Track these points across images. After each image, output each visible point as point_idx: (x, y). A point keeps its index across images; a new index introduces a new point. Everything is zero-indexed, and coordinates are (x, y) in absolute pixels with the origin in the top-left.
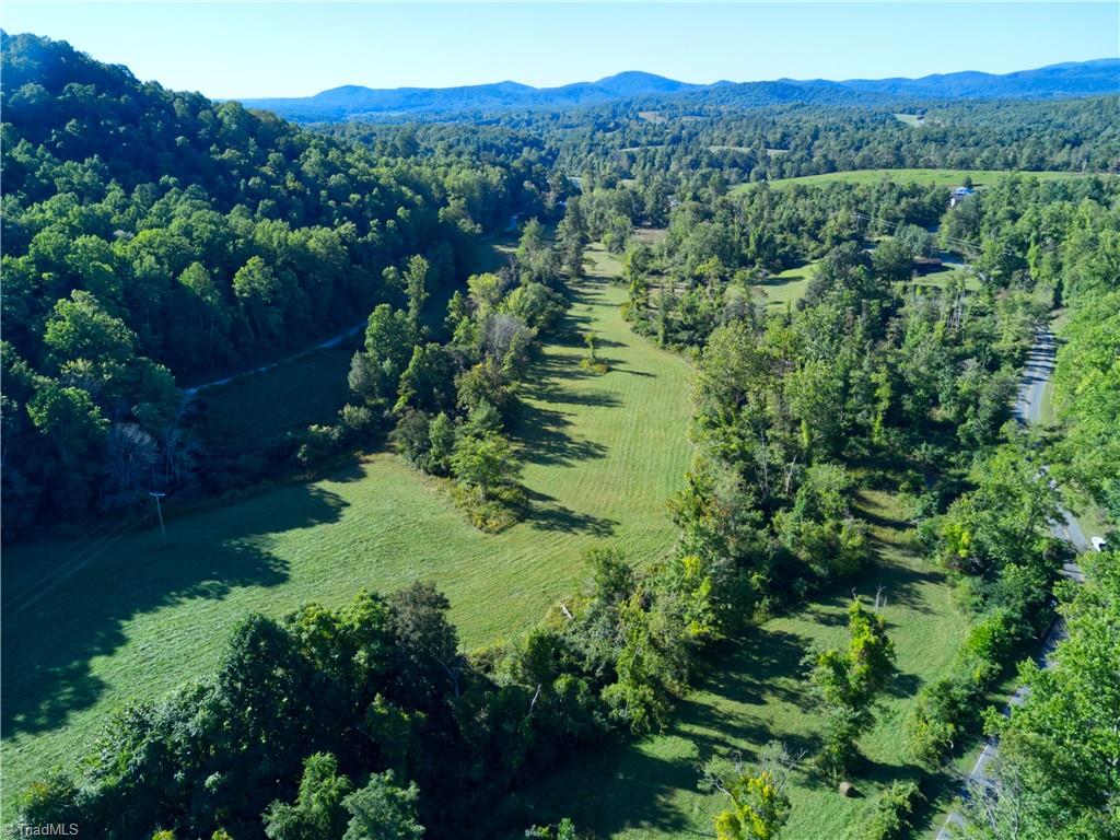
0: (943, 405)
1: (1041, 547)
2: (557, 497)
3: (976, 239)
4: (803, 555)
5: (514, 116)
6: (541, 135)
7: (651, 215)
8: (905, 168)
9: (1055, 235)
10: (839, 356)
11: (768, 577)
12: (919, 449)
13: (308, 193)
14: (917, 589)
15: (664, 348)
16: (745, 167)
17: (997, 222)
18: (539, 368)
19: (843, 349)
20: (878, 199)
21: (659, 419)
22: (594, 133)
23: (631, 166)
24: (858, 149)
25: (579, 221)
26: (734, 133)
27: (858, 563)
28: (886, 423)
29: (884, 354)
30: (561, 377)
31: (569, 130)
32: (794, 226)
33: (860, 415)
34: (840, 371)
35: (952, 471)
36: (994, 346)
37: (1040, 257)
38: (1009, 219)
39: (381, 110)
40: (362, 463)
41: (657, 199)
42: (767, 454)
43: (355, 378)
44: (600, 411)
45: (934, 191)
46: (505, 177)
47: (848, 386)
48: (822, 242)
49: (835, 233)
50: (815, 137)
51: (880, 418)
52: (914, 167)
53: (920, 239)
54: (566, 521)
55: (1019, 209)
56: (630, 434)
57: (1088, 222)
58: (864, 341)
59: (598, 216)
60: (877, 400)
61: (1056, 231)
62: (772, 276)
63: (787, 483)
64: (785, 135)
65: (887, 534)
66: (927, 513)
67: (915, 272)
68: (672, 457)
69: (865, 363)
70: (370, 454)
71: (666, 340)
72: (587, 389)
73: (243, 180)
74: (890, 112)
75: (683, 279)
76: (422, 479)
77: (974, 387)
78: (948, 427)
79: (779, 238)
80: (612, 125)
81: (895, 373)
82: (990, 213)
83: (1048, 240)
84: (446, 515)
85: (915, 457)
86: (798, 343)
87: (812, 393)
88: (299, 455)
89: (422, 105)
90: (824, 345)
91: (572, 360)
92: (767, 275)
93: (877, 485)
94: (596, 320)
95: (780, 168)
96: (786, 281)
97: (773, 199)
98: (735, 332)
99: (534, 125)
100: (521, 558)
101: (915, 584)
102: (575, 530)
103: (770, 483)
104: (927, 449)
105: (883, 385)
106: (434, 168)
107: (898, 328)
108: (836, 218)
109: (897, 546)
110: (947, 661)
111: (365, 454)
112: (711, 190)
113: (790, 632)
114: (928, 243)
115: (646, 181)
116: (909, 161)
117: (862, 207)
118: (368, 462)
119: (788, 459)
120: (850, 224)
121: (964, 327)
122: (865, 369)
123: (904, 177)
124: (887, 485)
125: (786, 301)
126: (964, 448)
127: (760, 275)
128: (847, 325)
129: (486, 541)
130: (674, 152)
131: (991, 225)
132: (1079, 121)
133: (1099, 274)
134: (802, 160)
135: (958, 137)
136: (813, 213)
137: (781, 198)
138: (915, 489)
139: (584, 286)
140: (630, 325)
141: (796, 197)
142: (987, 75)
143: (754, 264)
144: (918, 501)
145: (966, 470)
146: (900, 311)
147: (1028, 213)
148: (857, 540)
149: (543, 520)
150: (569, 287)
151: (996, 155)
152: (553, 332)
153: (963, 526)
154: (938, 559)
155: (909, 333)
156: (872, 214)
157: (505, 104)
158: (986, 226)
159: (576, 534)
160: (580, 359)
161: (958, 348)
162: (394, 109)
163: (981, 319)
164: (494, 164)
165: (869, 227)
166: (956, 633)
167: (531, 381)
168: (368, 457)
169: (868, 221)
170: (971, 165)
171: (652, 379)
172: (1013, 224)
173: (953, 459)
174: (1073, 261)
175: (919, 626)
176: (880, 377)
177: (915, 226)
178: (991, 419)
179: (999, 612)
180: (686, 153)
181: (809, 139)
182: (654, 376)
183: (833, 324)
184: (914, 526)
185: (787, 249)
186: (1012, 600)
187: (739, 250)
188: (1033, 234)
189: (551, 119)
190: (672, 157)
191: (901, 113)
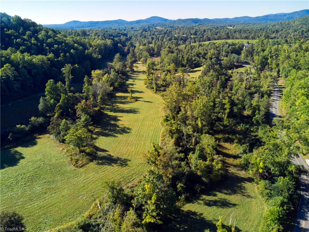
0: (247, 110)
1: (292, 168)
2: (108, 150)
3: (252, 58)
4: (199, 173)
5: (121, 28)
6: (127, 33)
7: (157, 53)
8: (230, 39)
10: (212, 94)
11: (184, 185)
12: (240, 126)
13: (39, 44)
14: (243, 185)
15: (156, 93)
16: (185, 40)
17: (258, 52)
18: (114, 100)
19: (213, 92)
20: (223, 47)
21: (151, 117)
22: (142, 32)
23: (152, 41)
24: (217, 34)
25: (134, 55)
26: (182, 31)
27: (220, 176)
28: (228, 117)
29: (227, 93)
30: (120, 104)
31: (136, 32)
32: (198, 55)
33: (219, 114)
34: (212, 99)
35: (252, 134)
36: (262, 89)
37: (272, 62)
38: (261, 51)
39: (84, 27)
40: (37, 138)
41: (158, 48)
42: (187, 130)
43: (41, 106)
44: (131, 115)
45: (239, 44)
46: (112, 42)
47: (215, 104)
48: (206, 59)
49: (210, 57)
50: (205, 31)
51: (226, 115)
52: (233, 39)
53: (236, 57)
54: (110, 160)
55: (264, 48)
56: (140, 123)
57: (286, 50)
58: (220, 89)
59: (140, 53)
60: (225, 109)
61: (277, 54)
62: (192, 70)
63: (193, 142)
64: (196, 32)
65: (230, 161)
66: (245, 152)
67: (235, 68)
68: (154, 132)
69: (221, 96)
70: (41, 135)
71: (156, 90)
72: (128, 108)
73: (15, 40)
74: (225, 26)
75: (164, 71)
76: (58, 145)
77: (258, 104)
78: (249, 117)
79: (194, 58)
80: (148, 30)
81: (231, 99)
82: (256, 49)
83: (274, 57)
84: (62, 160)
85: (239, 128)
86: (198, 90)
87: (202, 108)
88: (9, 137)
89: (95, 26)
90: (206, 90)
91: (125, 98)
92: (190, 70)
93: (227, 140)
94: (135, 84)
95: (195, 40)
96: (196, 71)
97: (192, 47)
98: (175, 86)
99: (126, 31)
100: (87, 179)
101: (242, 183)
102: (113, 164)
103: (187, 142)
104: (242, 126)
105: (227, 104)
106: (90, 40)
107: (231, 84)
108: (210, 52)
109: (235, 166)
110: (259, 223)
111: (39, 135)
112: (174, 45)
113: (193, 211)
114: (238, 59)
115: (155, 44)
116: (231, 37)
117: (218, 49)
118: (39, 138)
119: (194, 132)
120: (215, 54)
121: (251, 84)
122: (221, 98)
123: (230, 41)
124: (230, 140)
125: (195, 77)
126: (255, 125)
127: (188, 70)
128: (214, 84)
129: (75, 171)
130: (164, 36)
131: (256, 53)
132: (276, 28)
133: (292, 66)
134: (201, 38)
135: (244, 31)
136: (204, 51)
137: (194, 47)
138: (240, 142)
139: (133, 74)
140: (146, 86)
141: (199, 46)
142: (250, 17)
143: (186, 66)
144: (241, 147)
145: (256, 133)
146: (231, 79)
147: (268, 49)
148: (220, 166)
149: (100, 160)
150: (128, 74)
151: (255, 35)
152: (120, 89)
153: (260, 160)
154: (250, 172)
155: (234, 86)
156: (221, 51)
157: (119, 25)
159: (113, 166)
160: (127, 97)
161: (249, 90)
162: (87, 27)
163: (256, 81)
164: (109, 39)
165: (220, 55)
166: (261, 207)
167: (109, 105)
168: (40, 136)
169: (220, 53)
170: (249, 38)
171: (151, 103)
172: (263, 53)
173: (252, 129)
174: (283, 63)
175: (245, 204)
176: (226, 101)
177: (234, 54)
178: (264, 115)
179: (279, 199)
180: (168, 37)
181: (203, 32)
182: (152, 102)
183: (209, 83)
184: (240, 157)
185: (196, 62)
186: (283, 193)
187: (182, 62)
188: (270, 55)
189: (131, 29)
190: (164, 38)
191: (228, 26)
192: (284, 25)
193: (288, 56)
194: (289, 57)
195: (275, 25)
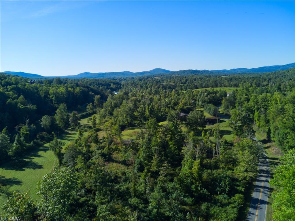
8: (218, 87)
9: (265, 107)
16: (173, 88)
17: (242, 102)
20: (200, 95)
37: (259, 117)
38: (246, 101)
45: (221, 92)
52: (221, 87)
55: (249, 97)
61: (265, 105)
64: (187, 80)
67: (208, 123)
74: (220, 75)
82: (239, 99)
83: (262, 109)
114: (216, 111)
116: (219, 85)
131: (239, 104)
133: (289, 127)
134: (188, 86)
142: (246, 69)
147: (253, 98)
156: (197, 100)
158: (237, 104)
170: (238, 86)
172: (248, 103)
188: (256, 107)
190: (152, 86)
191: (223, 76)
192: (279, 75)
193: (281, 109)
194: (283, 111)
195: (269, 75)
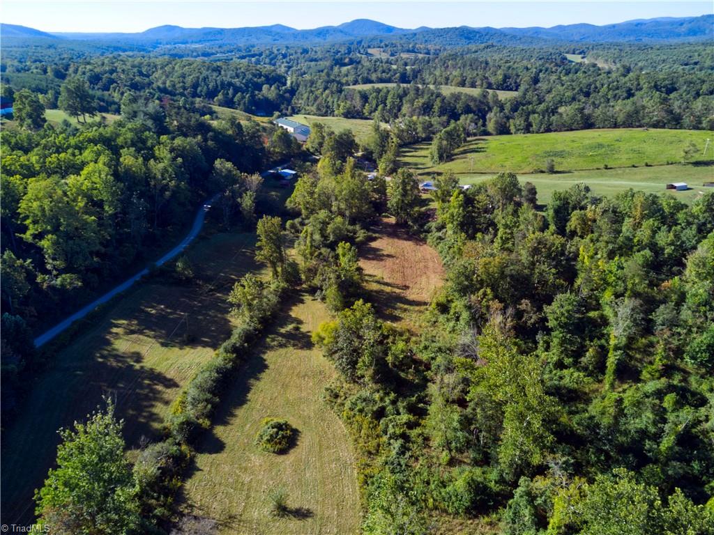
22: (332, 69)
23: (364, 106)
31: (313, 63)
39: (187, 43)
80: (347, 60)
162: (196, 43)
181: (532, 82)
189: (301, 53)
191: (567, 53)
